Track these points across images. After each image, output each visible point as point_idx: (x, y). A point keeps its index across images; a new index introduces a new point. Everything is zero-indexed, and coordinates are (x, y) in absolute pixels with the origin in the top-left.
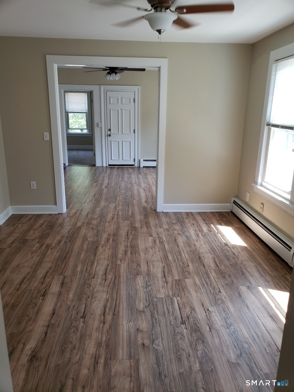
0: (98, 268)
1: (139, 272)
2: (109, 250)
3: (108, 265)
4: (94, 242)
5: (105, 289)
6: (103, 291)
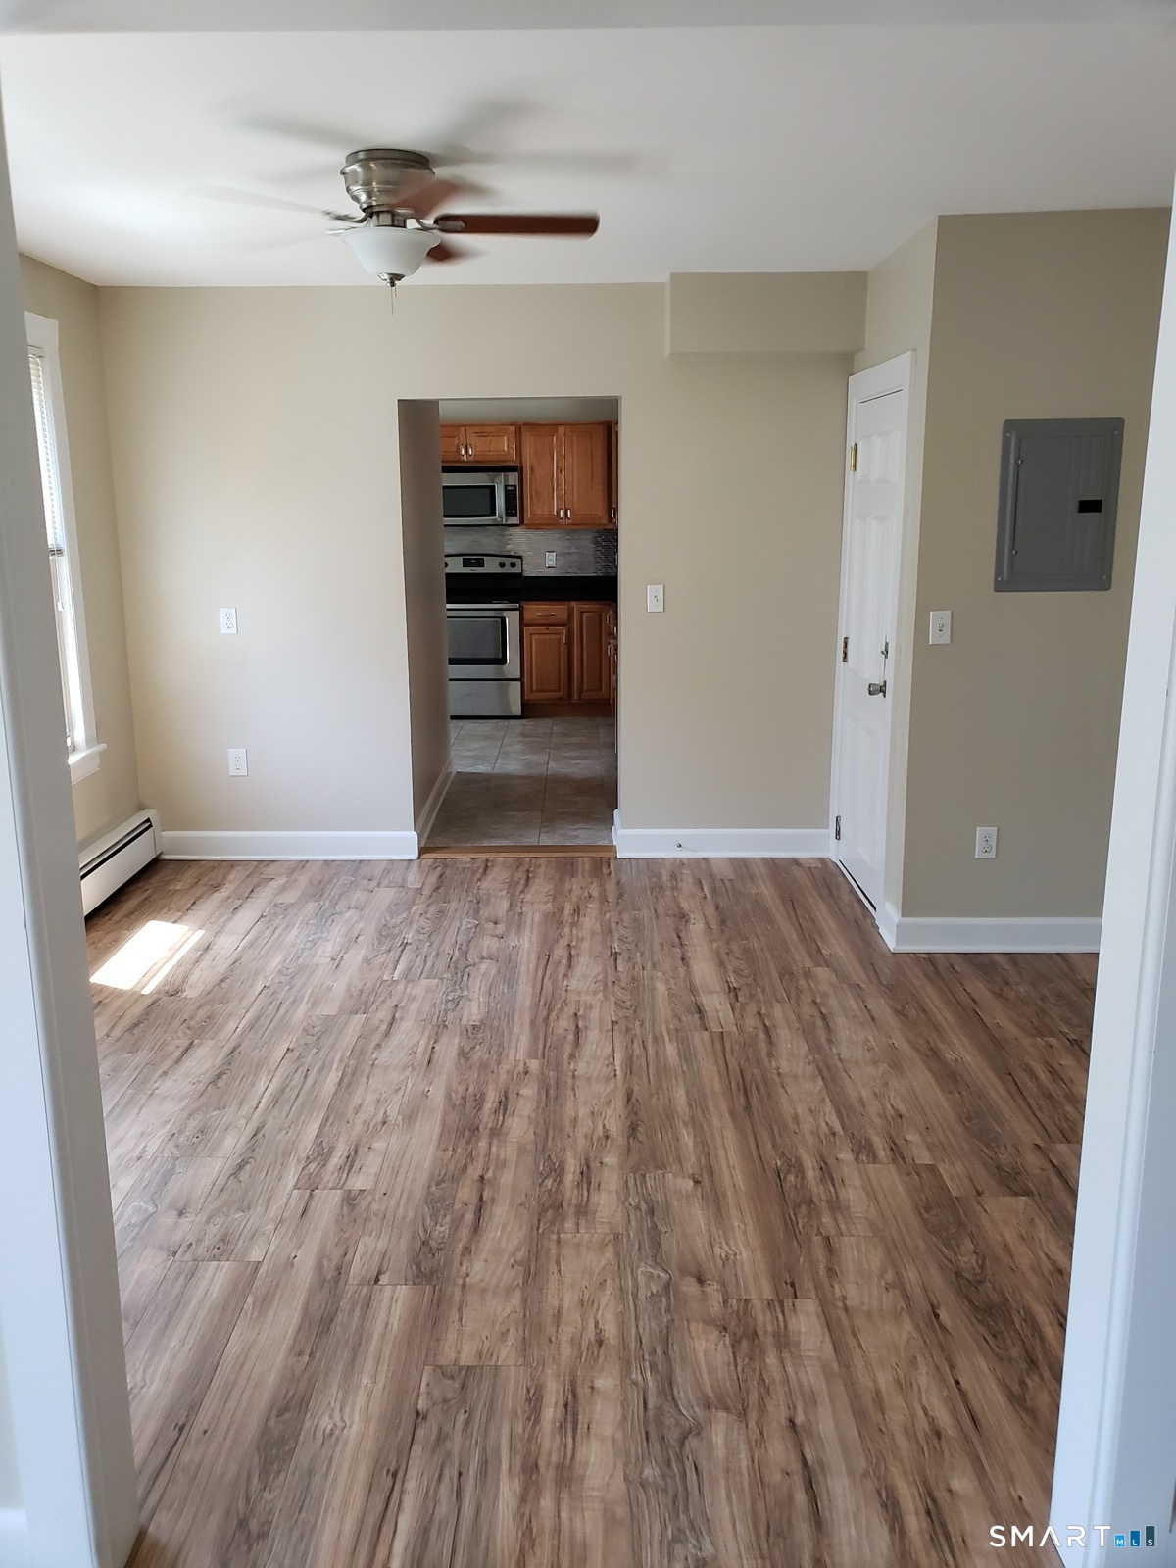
0: (608, 1050)
1: (470, 1032)
2: (576, 1119)
3: (572, 1056)
4: (657, 1167)
5: (573, 997)
6: (579, 993)
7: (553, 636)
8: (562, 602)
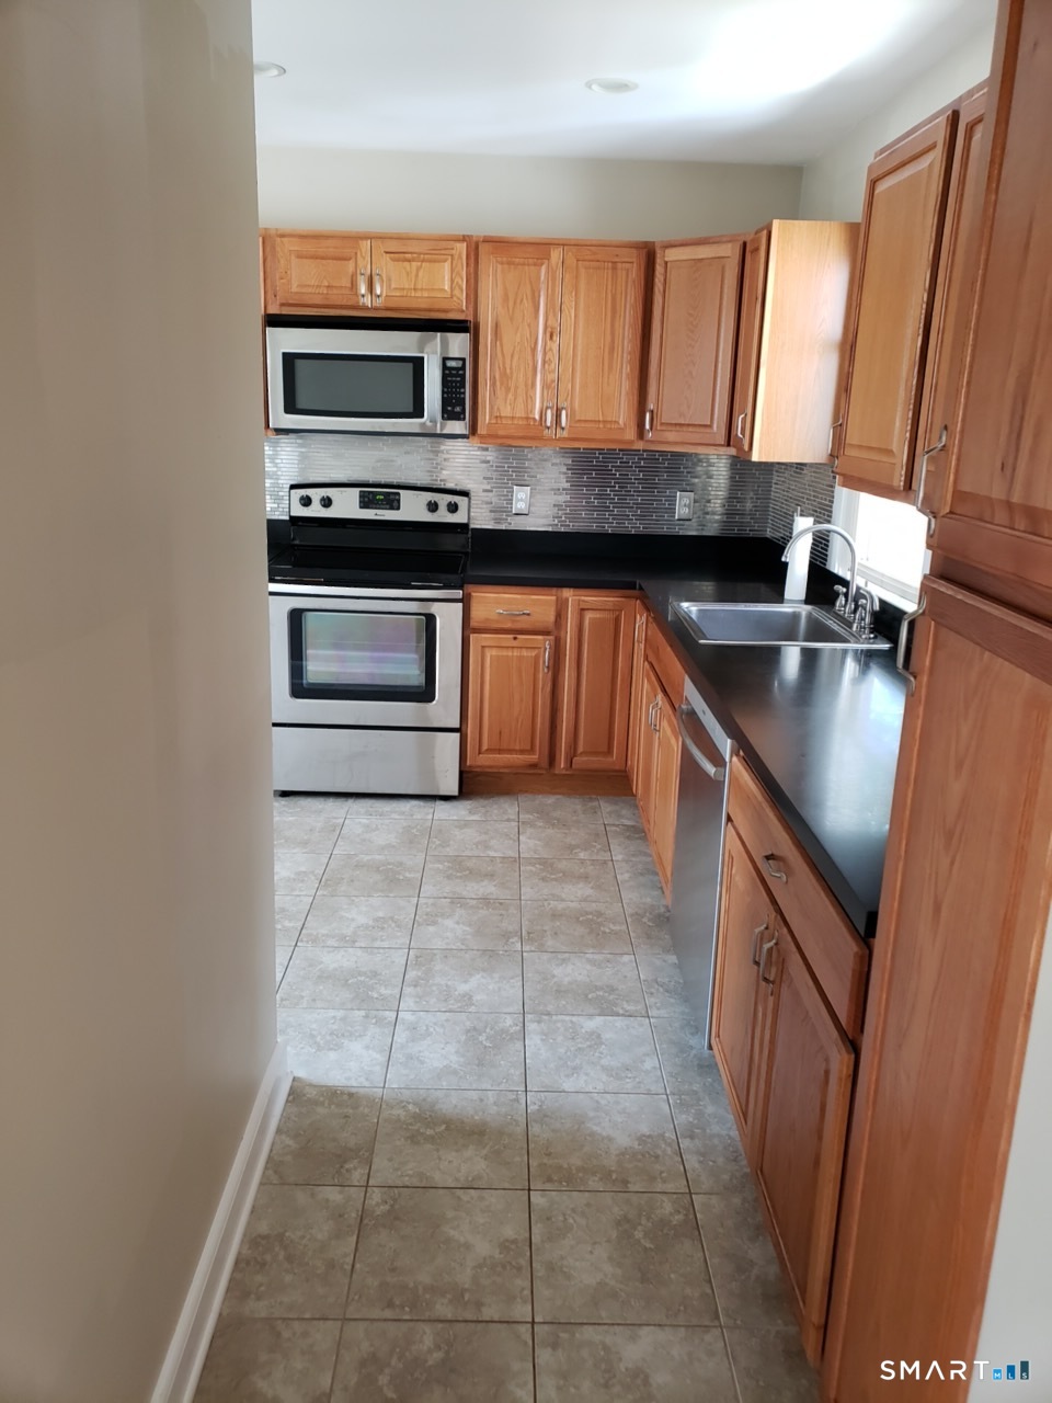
7: (525, 653)
8: (546, 590)
